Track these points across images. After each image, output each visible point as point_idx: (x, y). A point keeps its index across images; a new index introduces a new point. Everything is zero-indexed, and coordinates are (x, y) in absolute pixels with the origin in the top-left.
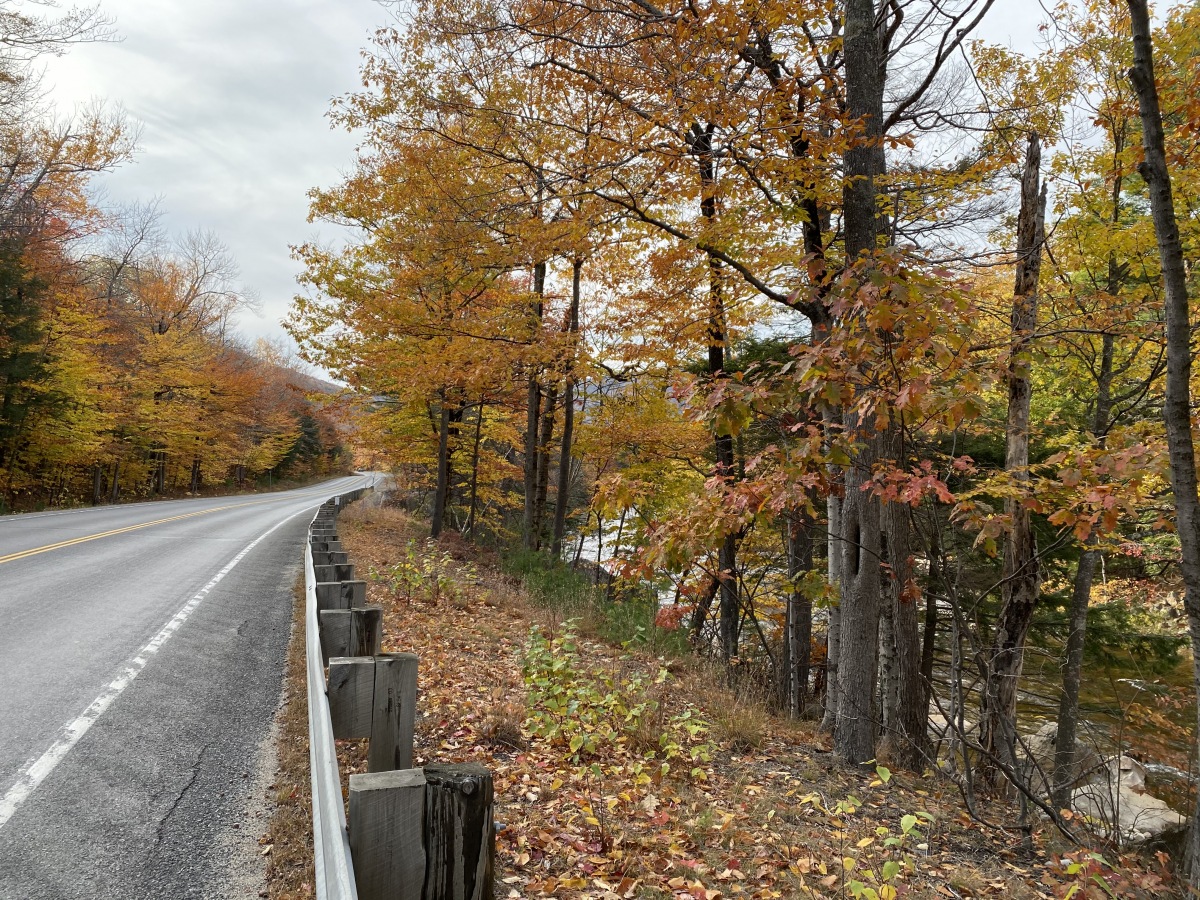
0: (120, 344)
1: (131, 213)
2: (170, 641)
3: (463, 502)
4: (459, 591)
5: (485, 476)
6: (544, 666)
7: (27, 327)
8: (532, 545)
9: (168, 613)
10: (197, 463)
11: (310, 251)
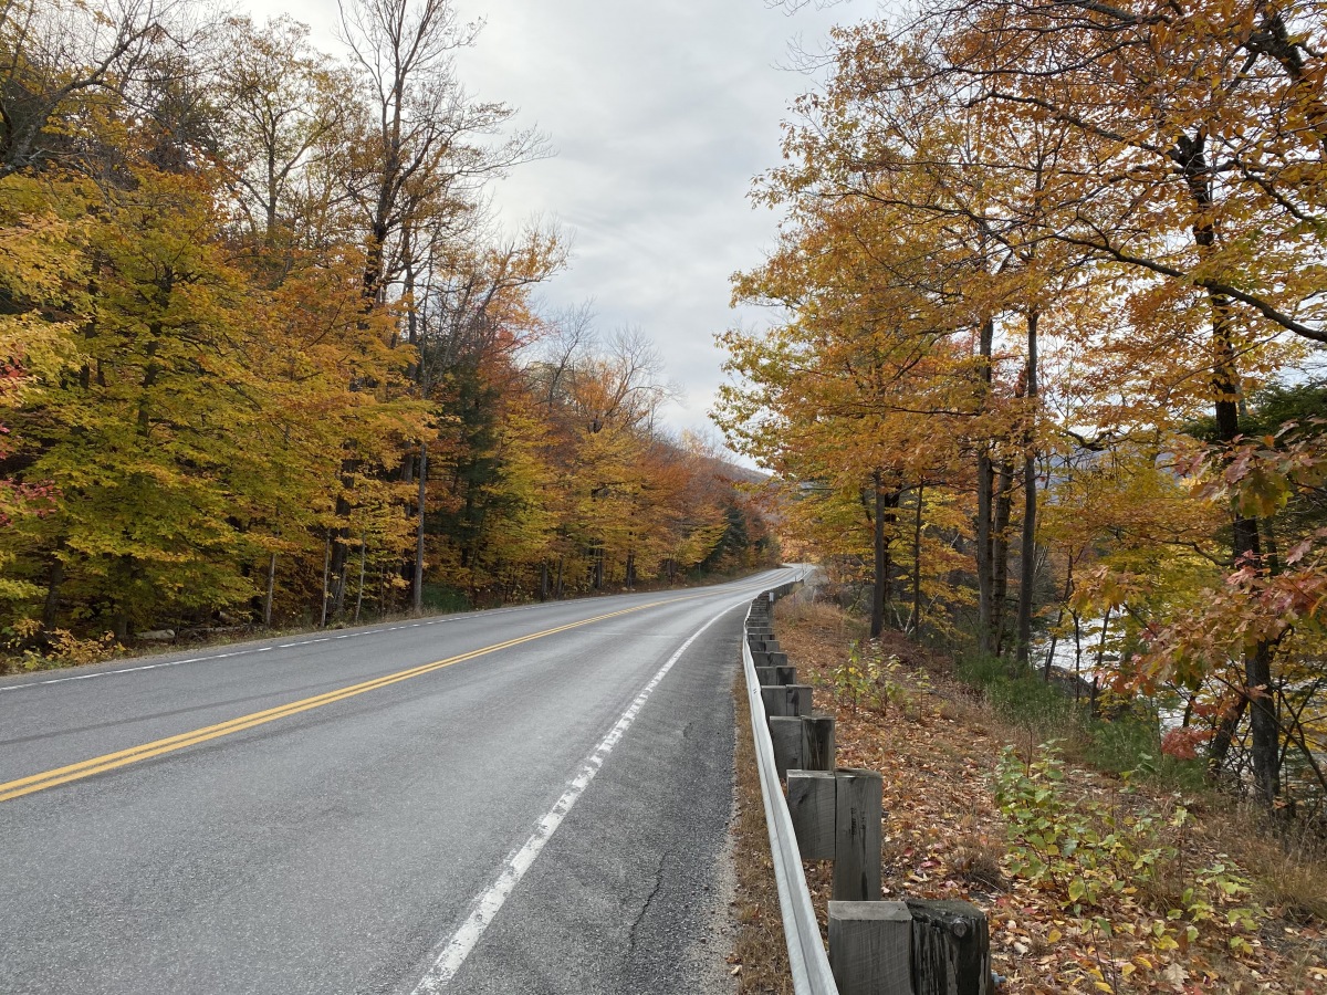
0: (561, 445)
1: (567, 318)
2: (621, 740)
3: (906, 597)
4: (910, 700)
5: (928, 568)
6: (1022, 794)
7: (484, 434)
8: (991, 648)
9: (617, 711)
10: (631, 558)
11: (734, 337)
